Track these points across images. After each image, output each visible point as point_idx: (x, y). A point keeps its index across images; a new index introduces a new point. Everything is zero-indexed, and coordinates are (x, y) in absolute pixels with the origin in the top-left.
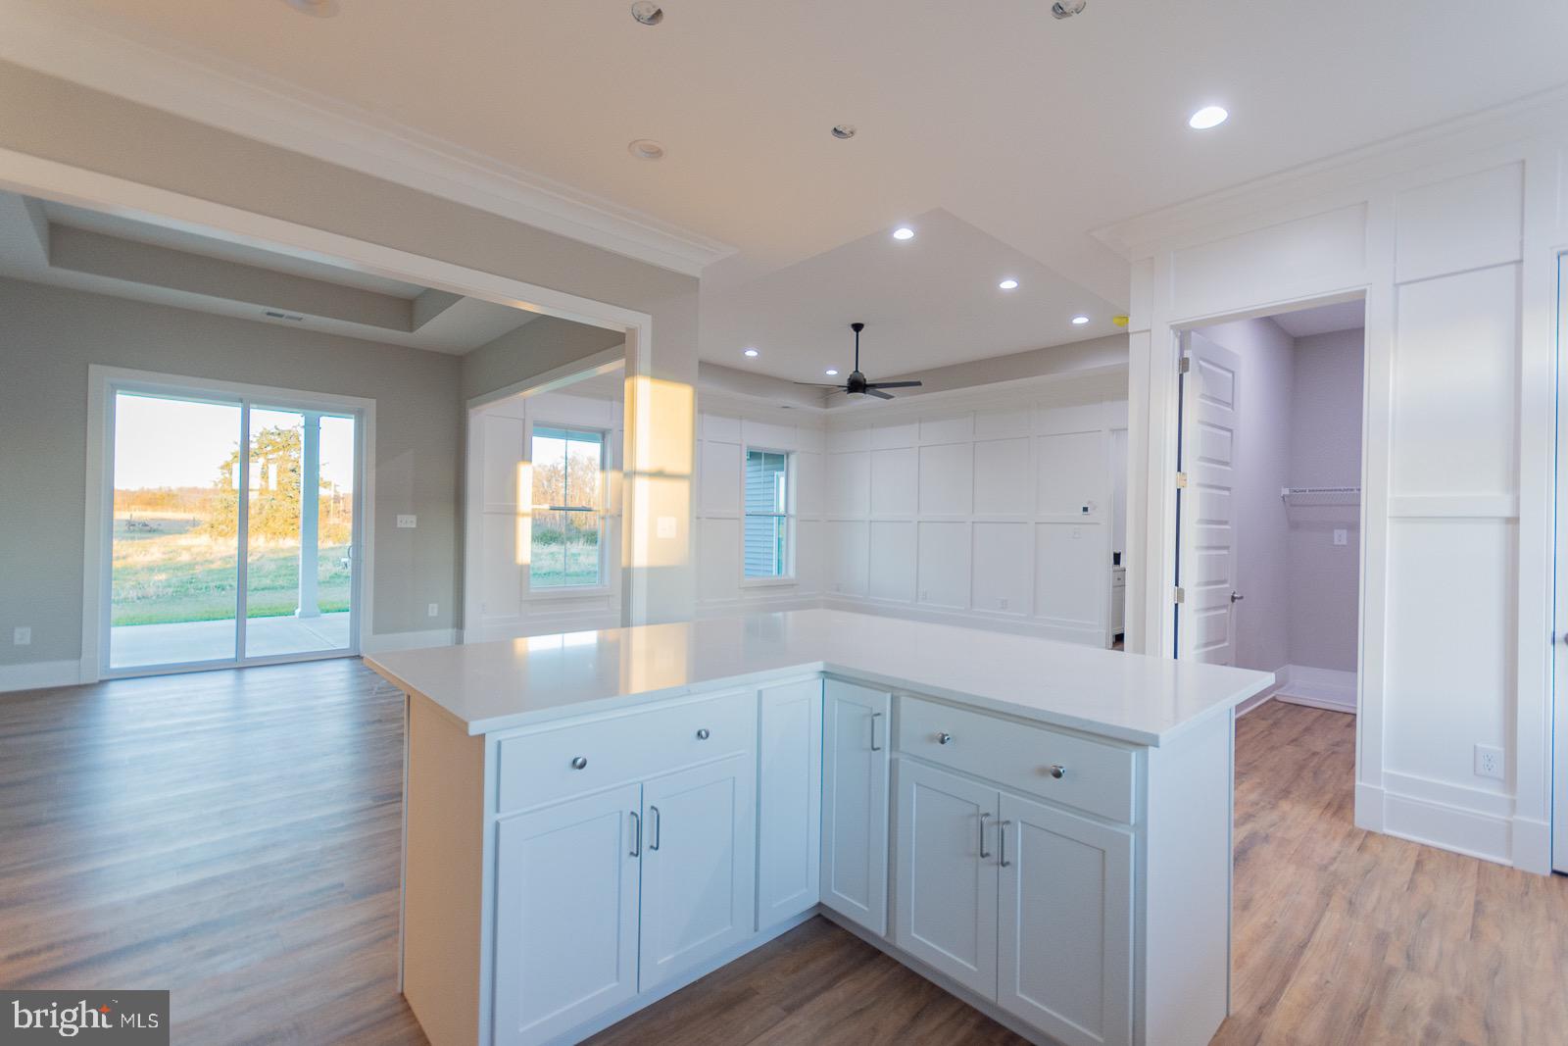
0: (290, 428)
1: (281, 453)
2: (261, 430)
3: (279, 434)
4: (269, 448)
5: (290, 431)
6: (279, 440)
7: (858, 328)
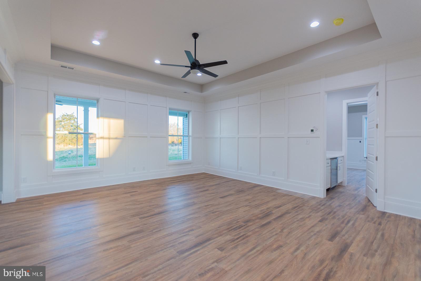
0: (71, 114)
1: (68, 121)
2: (62, 114)
3: (68, 116)
4: (65, 120)
5: (71, 115)
6: (68, 117)
7: (195, 36)
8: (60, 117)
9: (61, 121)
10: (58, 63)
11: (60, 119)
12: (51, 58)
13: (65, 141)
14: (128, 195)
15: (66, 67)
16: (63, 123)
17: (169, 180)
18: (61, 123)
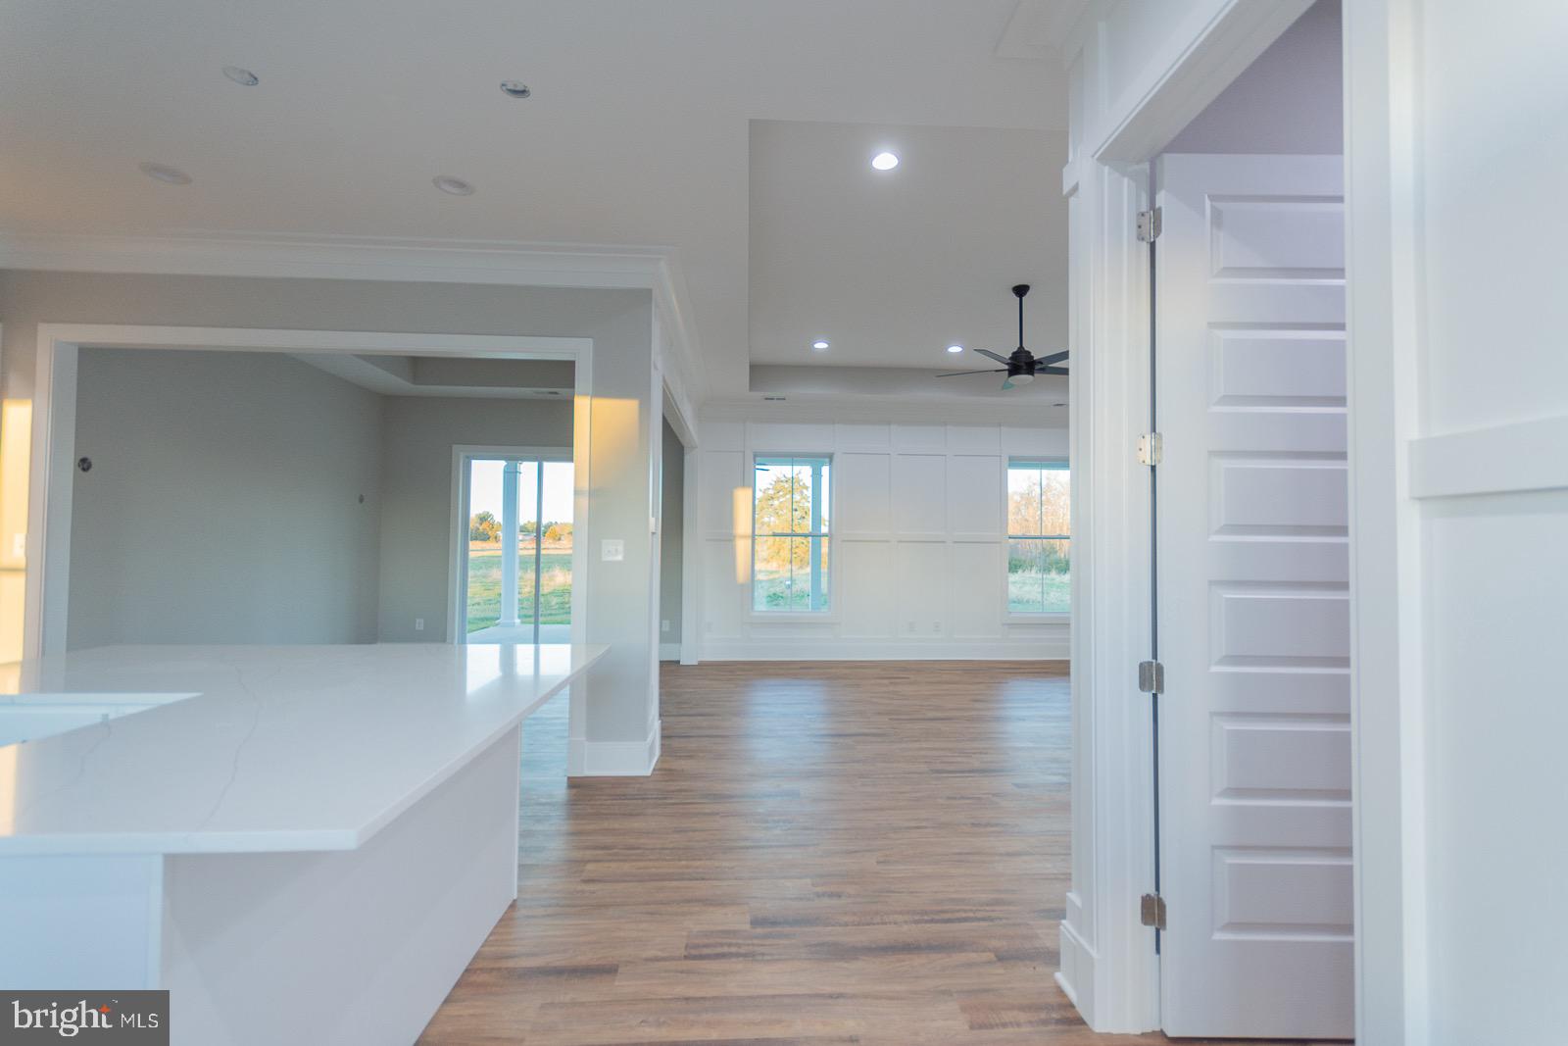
7: (1021, 291)
8: (771, 487)
9: (772, 498)
10: (759, 395)
11: (771, 492)
12: (751, 389)
13: (781, 553)
14: (886, 681)
15: (772, 399)
16: (776, 503)
17: (1007, 666)
18: (770, 502)
